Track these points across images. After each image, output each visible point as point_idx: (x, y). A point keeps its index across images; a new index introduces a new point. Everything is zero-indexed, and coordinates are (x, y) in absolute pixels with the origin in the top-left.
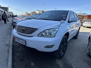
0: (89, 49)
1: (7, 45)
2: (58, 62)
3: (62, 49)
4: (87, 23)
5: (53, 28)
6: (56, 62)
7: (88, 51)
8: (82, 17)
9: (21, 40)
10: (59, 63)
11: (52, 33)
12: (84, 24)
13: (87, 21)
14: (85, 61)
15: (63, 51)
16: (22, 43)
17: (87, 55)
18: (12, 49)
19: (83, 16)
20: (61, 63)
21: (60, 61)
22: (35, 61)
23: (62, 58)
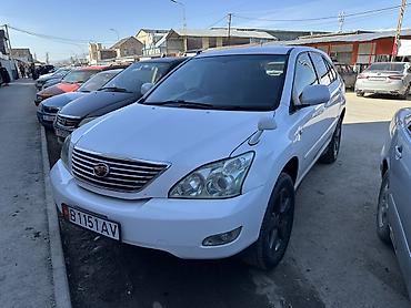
0: (385, 215)
1: (37, 235)
2: (263, 287)
3: (275, 232)
4: (376, 75)
5: (229, 158)
6: (255, 286)
7: (381, 224)
8: (350, 48)
9: (101, 221)
10: (264, 291)
11: (229, 180)
12: (361, 84)
13: (373, 69)
14: (371, 266)
15: (280, 236)
16: (105, 234)
17: (379, 241)
18: (60, 250)
19: (356, 44)
20: (276, 291)
21: (269, 281)
22: (166, 294)
23: (279, 267)
